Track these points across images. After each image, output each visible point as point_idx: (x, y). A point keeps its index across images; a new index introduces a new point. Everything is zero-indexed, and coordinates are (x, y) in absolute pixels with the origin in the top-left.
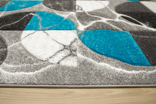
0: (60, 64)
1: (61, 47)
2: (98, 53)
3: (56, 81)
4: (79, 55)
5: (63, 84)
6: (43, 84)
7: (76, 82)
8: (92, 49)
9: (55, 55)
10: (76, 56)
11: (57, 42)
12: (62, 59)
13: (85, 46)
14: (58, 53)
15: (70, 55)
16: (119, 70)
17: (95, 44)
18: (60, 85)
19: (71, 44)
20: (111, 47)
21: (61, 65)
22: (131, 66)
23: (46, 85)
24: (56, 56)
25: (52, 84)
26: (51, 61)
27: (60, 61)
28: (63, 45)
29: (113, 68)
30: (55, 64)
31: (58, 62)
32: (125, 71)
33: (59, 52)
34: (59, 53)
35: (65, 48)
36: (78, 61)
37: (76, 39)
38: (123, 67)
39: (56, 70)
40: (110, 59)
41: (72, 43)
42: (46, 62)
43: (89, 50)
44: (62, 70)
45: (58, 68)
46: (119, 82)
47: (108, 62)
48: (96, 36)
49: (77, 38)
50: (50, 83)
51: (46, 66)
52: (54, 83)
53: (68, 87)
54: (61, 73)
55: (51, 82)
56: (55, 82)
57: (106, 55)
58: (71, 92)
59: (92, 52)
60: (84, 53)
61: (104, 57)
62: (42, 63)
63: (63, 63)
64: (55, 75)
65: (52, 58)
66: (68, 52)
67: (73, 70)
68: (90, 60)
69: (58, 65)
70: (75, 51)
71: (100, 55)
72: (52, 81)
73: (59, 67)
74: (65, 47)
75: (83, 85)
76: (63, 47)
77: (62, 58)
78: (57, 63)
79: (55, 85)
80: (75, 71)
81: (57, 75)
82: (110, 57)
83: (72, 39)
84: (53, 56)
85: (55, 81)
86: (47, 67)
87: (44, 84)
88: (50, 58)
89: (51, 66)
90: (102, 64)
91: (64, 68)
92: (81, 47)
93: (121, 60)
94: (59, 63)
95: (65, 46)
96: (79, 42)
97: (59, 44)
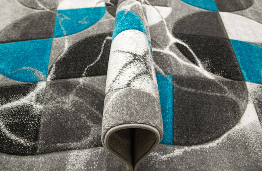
1: (129, 58)
3: (130, 117)
5: (142, 122)
12: (134, 78)
14: (125, 69)
21: (134, 88)
24: (122, 74)
25: (122, 122)
27: (130, 81)
28: (131, 54)
30: (123, 87)
31: (127, 83)
33: (125, 66)
34: (127, 67)
35: (135, 59)
39: (127, 98)
44: (138, 97)
45: (130, 94)
50: (120, 122)
54: (136, 103)
55: (120, 120)
63: (137, 84)
69: (128, 88)
72: (123, 117)
73: (130, 91)
74: (136, 57)
76: (131, 58)
77: (134, 76)
78: (126, 86)
79: (129, 123)
81: (130, 105)
84: (117, 76)
85: (128, 116)
94: (128, 85)
95: (135, 55)
97: (124, 54)
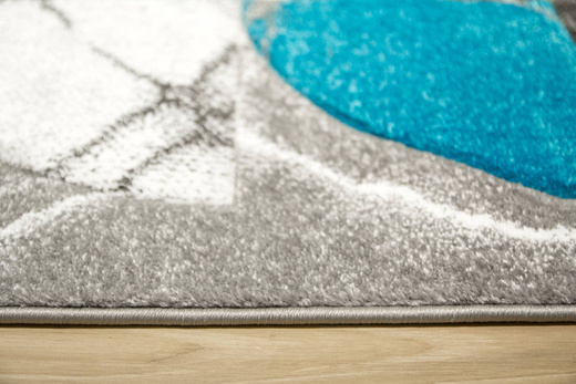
0: (133, 190)
1: (145, 96)
2: (361, 126)
3: (106, 286)
4: (249, 138)
5: (145, 302)
6: (29, 306)
7: (218, 294)
8: (325, 107)
9: (105, 137)
10: (228, 143)
11: (119, 63)
12: (148, 163)
13: (283, 90)
14: (123, 130)
15: (192, 139)
16: (477, 223)
17: (347, 77)
18: (130, 306)
19: (203, 78)
20: (436, 91)
21: (140, 197)
22: (547, 199)
23: (48, 312)
24: (112, 142)
25: (79, 302)
26: (79, 172)
27: (131, 171)
28: (156, 82)
29: (439, 211)
30: (106, 187)
31: (119, 177)
32: (511, 230)
33: (125, 121)
34: (132, 126)
35: (164, 100)
36: (242, 176)
37: (232, 48)
38: (498, 206)
39: (108, 226)
40: (426, 159)
41: (208, 70)
42: (48, 182)
43: (305, 110)
44: (144, 224)
45: (122, 212)
46: (469, 290)
47: (416, 178)
48: (351, 31)
49: (242, 39)
50: (71, 300)
51: (48, 202)
52: (95, 298)
53: (173, 319)
54: (134, 243)
55: (73, 294)
56: (97, 293)
57: (407, 140)
58: (192, 348)
59: (325, 122)
60: (279, 128)
61: (393, 150)
62: (26, 183)
63: (150, 185)
64: (99, 255)
65: (86, 157)
66: (185, 122)
67: (210, 223)
68: (311, 167)
69: (121, 193)
70: (225, 116)
71: (371, 142)
72: (82, 284)
73: (123, 205)
74: (166, 94)
75: (260, 306)
76: (152, 96)
77: (148, 154)
78: (116, 186)
79: (98, 307)
80: (218, 229)
81: (113, 250)
82: (426, 148)
83: (211, 50)
84: (94, 143)
85: (100, 284)
86: (57, 209)
87: (37, 305)
88: (77, 155)
89: (81, 199)
90: (379, 190)
91: (152, 212)
92: (260, 92)
93: (490, 168)
94: (124, 184)
95: (166, 87)
96: (253, 67)
97: (130, 78)
